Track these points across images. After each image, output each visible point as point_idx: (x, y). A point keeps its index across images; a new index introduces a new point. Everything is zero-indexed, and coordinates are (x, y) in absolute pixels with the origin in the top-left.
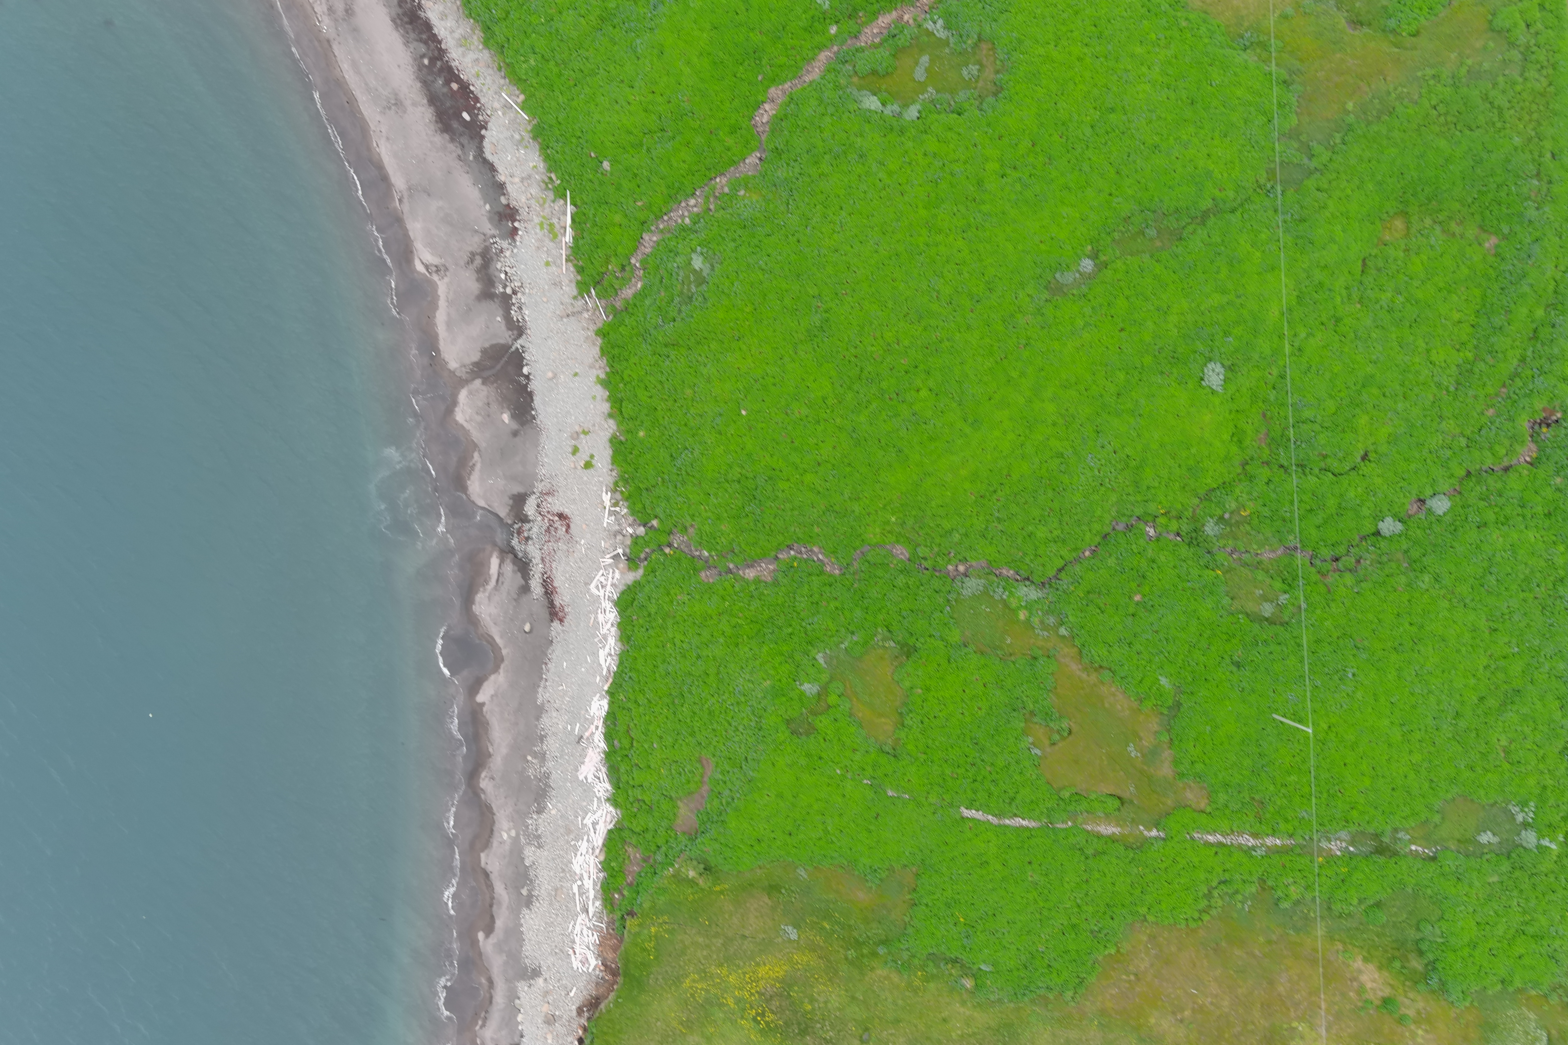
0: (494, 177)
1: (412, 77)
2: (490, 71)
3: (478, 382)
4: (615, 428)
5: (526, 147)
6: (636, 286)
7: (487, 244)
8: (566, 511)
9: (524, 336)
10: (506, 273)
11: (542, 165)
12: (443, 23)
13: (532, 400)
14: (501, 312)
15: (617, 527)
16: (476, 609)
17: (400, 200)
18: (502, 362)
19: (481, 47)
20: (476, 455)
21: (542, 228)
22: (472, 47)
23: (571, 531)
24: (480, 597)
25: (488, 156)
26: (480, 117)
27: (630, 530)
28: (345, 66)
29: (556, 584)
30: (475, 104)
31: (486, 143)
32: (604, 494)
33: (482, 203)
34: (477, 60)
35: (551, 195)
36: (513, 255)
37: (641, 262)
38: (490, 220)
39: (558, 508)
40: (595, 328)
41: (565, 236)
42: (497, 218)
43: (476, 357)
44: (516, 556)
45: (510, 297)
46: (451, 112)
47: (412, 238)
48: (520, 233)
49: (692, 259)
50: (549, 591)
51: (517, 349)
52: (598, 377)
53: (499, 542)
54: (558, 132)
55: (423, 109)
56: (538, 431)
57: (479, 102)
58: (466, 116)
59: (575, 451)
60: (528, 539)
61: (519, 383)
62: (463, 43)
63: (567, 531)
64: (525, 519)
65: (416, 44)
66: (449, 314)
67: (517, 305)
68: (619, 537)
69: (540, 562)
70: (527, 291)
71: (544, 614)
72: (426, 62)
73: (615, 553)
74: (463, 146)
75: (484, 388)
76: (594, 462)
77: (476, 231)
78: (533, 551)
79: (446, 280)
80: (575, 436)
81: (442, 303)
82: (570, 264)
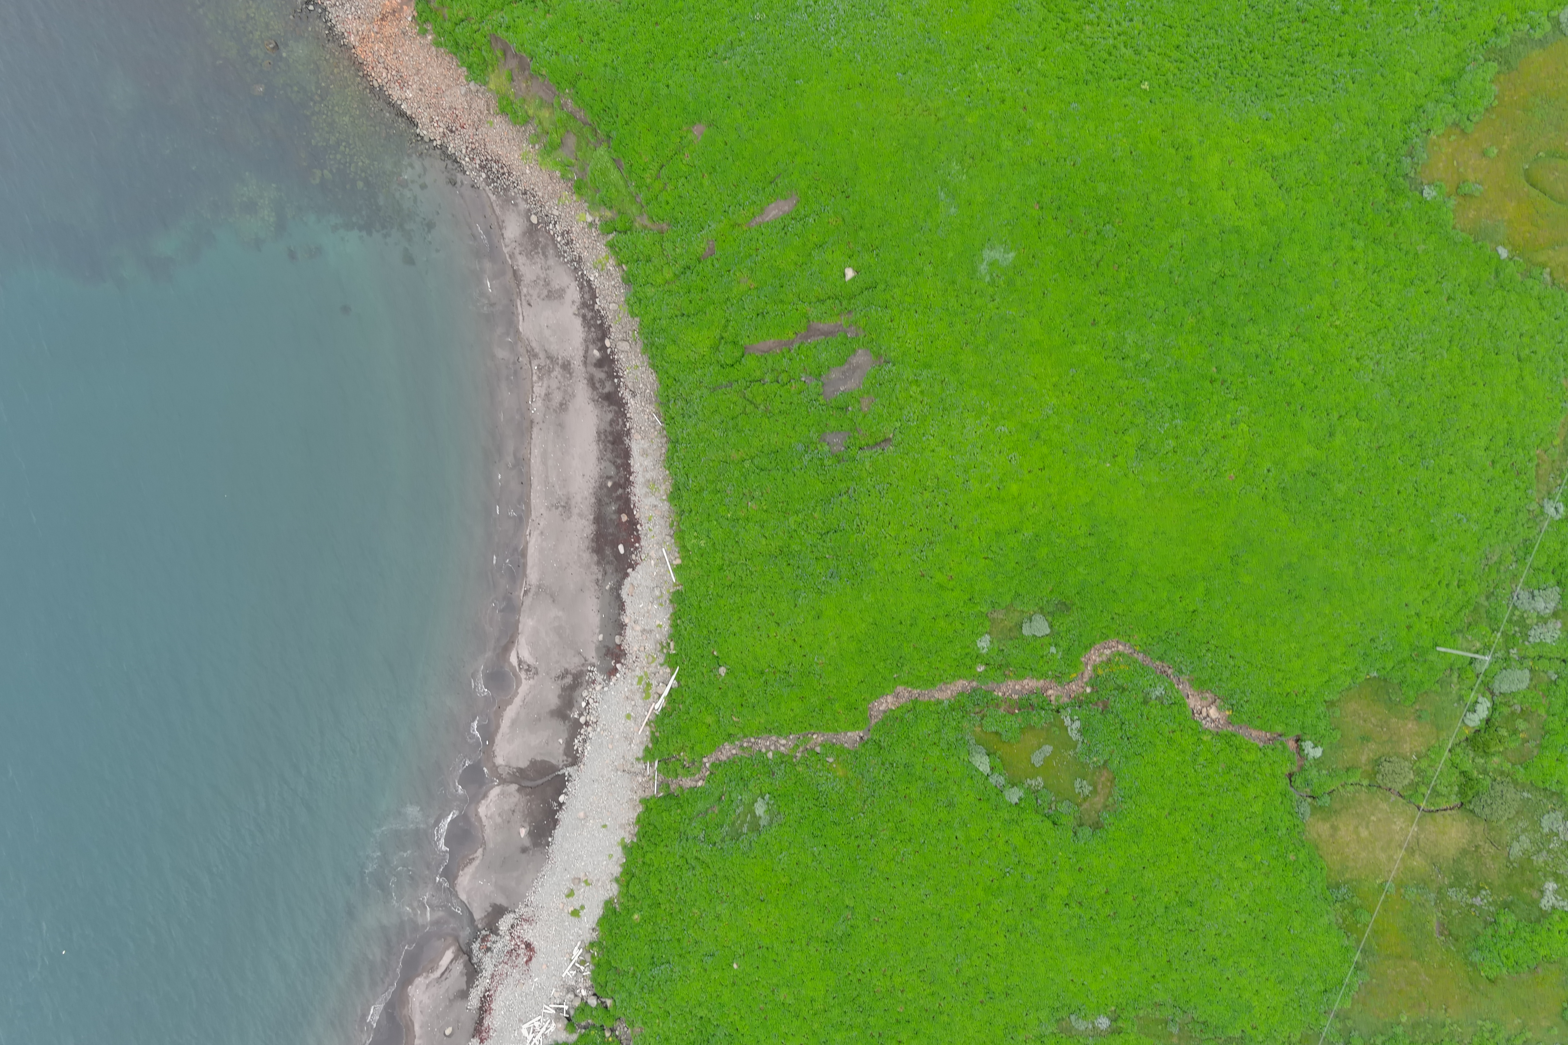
0: (619, 614)
1: (591, 491)
2: (662, 522)
3: (514, 787)
4: (616, 893)
5: (661, 604)
6: (697, 781)
7: (584, 669)
8: (535, 945)
9: (576, 767)
10: (588, 704)
11: (666, 628)
12: (642, 458)
13: (554, 829)
14: (566, 735)
15: (573, 983)
16: (411, 989)
17: (526, 592)
18: (545, 780)
19: (664, 497)
20: (480, 851)
21: (639, 682)
22: (656, 494)
23: (531, 964)
24: (420, 981)
25: (624, 593)
26: (633, 557)
27: (584, 993)
28: (536, 452)
29: (493, 1006)
30: (635, 542)
31: (627, 581)
32: (576, 948)
33: (597, 631)
34: (655, 506)
35: (661, 660)
36: (602, 692)
37: (712, 764)
38: (598, 649)
39: (529, 937)
40: (643, 795)
41: (656, 703)
42: (604, 651)
43: (523, 764)
44: (470, 959)
45: (580, 726)
46: (610, 538)
47: (520, 631)
48: (618, 675)
49: (756, 801)
50: (484, 1009)
51: (564, 774)
52: (623, 839)
53: (461, 941)
54: (695, 613)
55: (586, 523)
56: (546, 857)
57: (639, 542)
58: (621, 549)
59: (571, 894)
60: (489, 949)
61: (550, 806)
62: (651, 484)
63: (527, 962)
64: (494, 931)
65: (608, 464)
66: (518, 714)
67: (583, 737)
68: (571, 996)
69: (489, 977)
70: (599, 730)
71: (470, 1026)
72: (610, 484)
73: (561, 1006)
74: (605, 573)
75: (517, 795)
76: (582, 913)
77: (580, 653)
78: (488, 963)
79: (531, 682)
80: (577, 881)
81: (518, 701)
82: (648, 728)
